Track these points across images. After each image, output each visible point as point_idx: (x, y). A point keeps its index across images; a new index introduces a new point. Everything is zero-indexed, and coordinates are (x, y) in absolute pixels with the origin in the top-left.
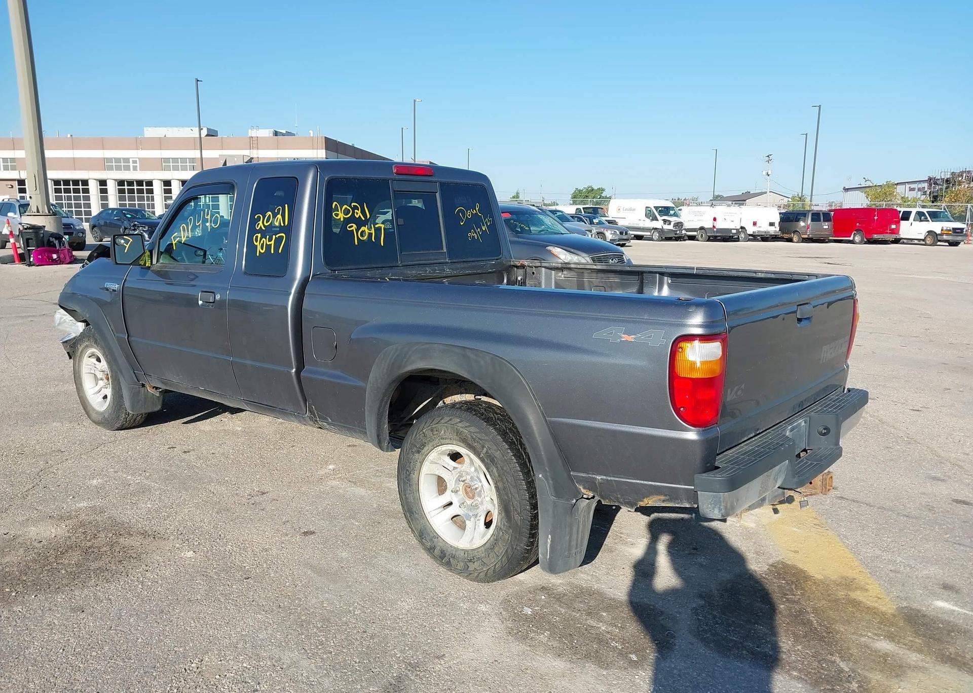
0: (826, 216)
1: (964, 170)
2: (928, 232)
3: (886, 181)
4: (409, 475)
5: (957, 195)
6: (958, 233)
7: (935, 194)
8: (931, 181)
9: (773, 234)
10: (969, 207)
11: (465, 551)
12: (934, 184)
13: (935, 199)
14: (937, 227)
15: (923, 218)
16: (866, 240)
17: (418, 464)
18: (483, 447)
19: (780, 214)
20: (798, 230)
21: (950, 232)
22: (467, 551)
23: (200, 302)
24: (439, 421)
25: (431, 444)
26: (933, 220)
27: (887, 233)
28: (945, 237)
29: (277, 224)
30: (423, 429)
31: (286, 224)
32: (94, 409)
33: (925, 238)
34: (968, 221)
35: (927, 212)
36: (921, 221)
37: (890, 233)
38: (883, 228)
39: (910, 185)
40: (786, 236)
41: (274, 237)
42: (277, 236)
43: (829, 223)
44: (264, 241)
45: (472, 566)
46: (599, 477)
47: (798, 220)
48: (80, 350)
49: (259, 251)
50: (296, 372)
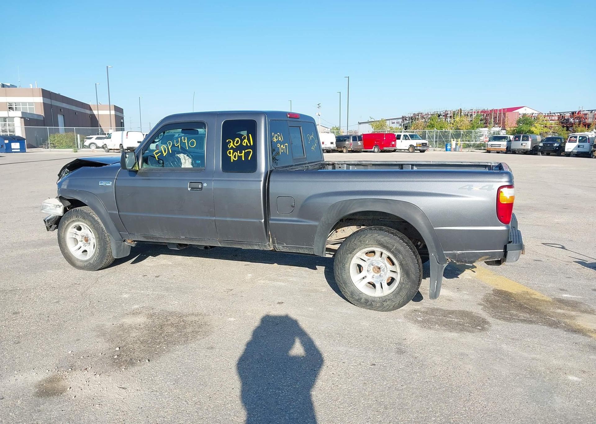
0: (360, 138)
1: (419, 112)
2: (410, 145)
3: (381, 118)
4: (344, 265)
5: (417, 126)
6: (424, 145)
7: (406, 125)
8: (404, 118)
9: (333, 148)
10: (427, 132)
11: (380, 298)
12: (405, 120)
13: (406, 128)
14: (414, 142)
15: (407, 138)
16: (380, 151)
17: (350, 259)
18: (393, 246)
19: (336, 137)
20: (346, 146)
21: (421, 145)
22: (381, 297)
23: (189, 189)
24: (365, 237)
25: (359, 248)
26: (412, 139)
27: (390, 146)
28: (418, 148)
29: (245, 145)
30: (354, 242)
31: (252, 144)
32: (78, 259)
33: (409, 148)
34: (427, 139)
35: (409, 135)
36: (406, 139)
37: (392, 146)
38: (388, 145)
39: (392, 121)
40: (339, 150)
41: (243, 152)
42: (246, 151)
43: (361, 142)
44: (236, 154)
45: (385, 304)
46: (458, 252)
47: (345, 141)
48: (66, 224)
49: (233, 159)
50: (264, 221)
